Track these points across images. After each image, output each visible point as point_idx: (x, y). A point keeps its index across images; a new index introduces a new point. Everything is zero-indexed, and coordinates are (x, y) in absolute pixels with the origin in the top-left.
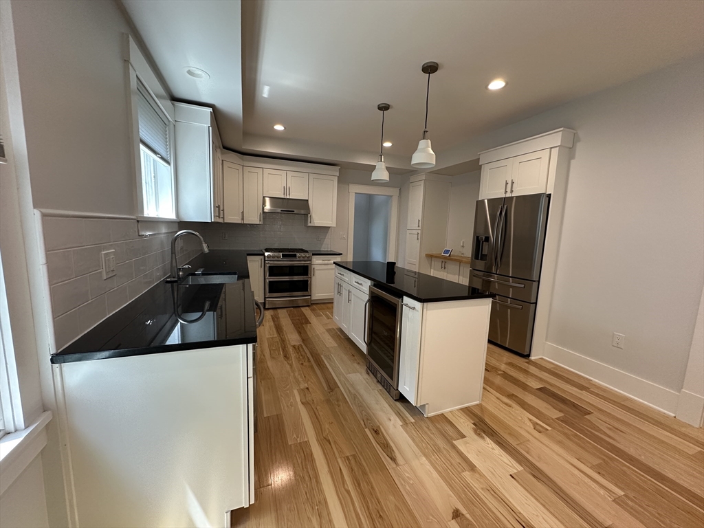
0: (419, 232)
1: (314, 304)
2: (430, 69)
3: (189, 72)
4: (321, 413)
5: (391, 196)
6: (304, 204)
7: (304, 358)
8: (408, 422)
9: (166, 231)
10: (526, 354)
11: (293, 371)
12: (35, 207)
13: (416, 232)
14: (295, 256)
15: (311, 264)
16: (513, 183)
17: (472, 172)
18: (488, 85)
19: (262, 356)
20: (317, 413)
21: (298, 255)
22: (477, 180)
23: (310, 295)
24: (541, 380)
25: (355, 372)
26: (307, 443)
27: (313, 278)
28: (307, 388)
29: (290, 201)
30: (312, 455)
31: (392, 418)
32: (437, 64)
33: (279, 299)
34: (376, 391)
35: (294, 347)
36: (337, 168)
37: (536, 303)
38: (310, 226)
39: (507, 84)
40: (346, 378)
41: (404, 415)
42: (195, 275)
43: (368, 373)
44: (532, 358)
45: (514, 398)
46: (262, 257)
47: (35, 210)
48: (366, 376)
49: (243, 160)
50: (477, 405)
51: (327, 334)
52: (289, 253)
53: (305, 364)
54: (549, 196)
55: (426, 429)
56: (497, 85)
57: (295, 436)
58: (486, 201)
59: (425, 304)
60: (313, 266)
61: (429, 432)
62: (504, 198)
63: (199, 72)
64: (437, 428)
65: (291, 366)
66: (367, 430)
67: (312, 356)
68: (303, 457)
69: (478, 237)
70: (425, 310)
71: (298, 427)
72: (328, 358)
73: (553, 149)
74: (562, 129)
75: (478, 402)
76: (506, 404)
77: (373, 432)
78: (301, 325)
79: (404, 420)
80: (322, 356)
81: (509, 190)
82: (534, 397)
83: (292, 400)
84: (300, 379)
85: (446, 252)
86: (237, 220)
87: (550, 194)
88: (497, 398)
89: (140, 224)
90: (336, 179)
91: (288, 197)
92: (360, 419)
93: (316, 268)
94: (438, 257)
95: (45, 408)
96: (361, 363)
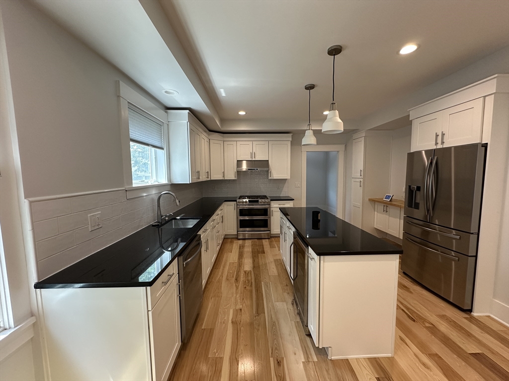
0: (362, 180)
1: (273, 237)
2: (335, 51)
3: (166, 92)
4: (242, 334)
5: (338, 152)
6: (265, 163)
7: (249, 282)
8: (310, 360)
9: (157, 192)
10: (465, 308)
11: (237, 293)
12: (25, 198)
13: (359, 180)
14: (258, 201)
15: (270, 207)
16: (443, 135)
17: (403, 127)
18: (399, 51)
19: (221, 277)
20: (239, 334)
21: (260, 200)
22: (408, 134)
23: (270, 231)
24: (480, 343)
25: (283, 300)
26: (222, 359)
27: (272, 218)
28: (241, 310)
29: (256, 162)
30: (221, 371)
31: (297, 353)
32: (341, 47)
33: (248, 232)
34: (293, 323)
35: (245, 272)
36: (290, 135)
37: (476, 256)
38: (271, 179)
39: (419, 47)
40: (273, 306)
41: (310, 351)
42: (176, 219)
43: (293, 304)
44: (475, 314)
45: (436, 358)
46: (235, 202)
47: (25, 200)
48: (290, 307)
49: (223, 137)
50: (389, 358)
51: (273, 263)
52: (254, 199)
53: (247, 288)
54: (485, 146)
55: (325, 373)
56: (409, 49)
57: (215, 351)
58: (423, 152)
59: (322, 257)
60: (271, 209)
61: (327, 377)
62: (435, 150)
63: (172, 91)
64: (337, 374)
65: (237, 288)
66: (271, 359)
67: (255, 282)
68: (213, 373)
69: (410, 186)
70: (322, 262)
71: (221, 341)
72: (267, 286)
73: (487, 98)
74: (496, 75)
75: (390, 355)
76: (424, 364)
77: (276, 362)
78: (258, 253)
79: (308, 358)
80: (262, 283)
81: (439, 141)
82: (464, 363)
83: (226, 318)
84: (239, 301)
85: (388, 197)
86: (220, 177)
87: (487, 143)
88: (415, 355)
89: (127, 192)
90: (289, 144)
91: (254, 159)
92: (269, 347)
93: (273, 210)
94: (380, 201)
95: (32, 315)
96: (291, 293)
